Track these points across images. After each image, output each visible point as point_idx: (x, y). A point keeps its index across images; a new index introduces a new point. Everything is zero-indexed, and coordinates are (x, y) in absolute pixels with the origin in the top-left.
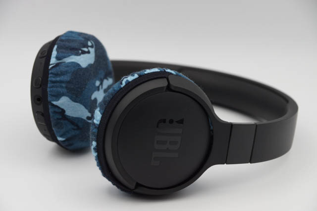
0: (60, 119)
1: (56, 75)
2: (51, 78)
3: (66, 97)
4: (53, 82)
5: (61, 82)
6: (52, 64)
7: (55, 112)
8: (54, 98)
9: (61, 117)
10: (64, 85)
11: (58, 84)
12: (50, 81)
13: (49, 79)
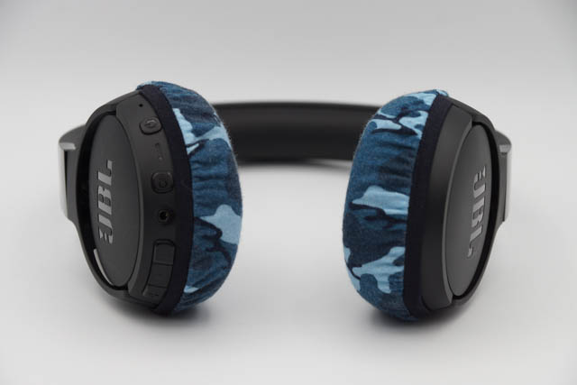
0: (211, 250)
1: (205, 164)
2: (197, 170)
3: (226, 206)
4: (201, 178)
5: (218, 177)
6: (190, 145)
7: (205, 237)
8: (206, 210)
9: (212, 246)
10: (221, 183)
11: (210, 182)
12: (196, 177)
13: (194, 173)
